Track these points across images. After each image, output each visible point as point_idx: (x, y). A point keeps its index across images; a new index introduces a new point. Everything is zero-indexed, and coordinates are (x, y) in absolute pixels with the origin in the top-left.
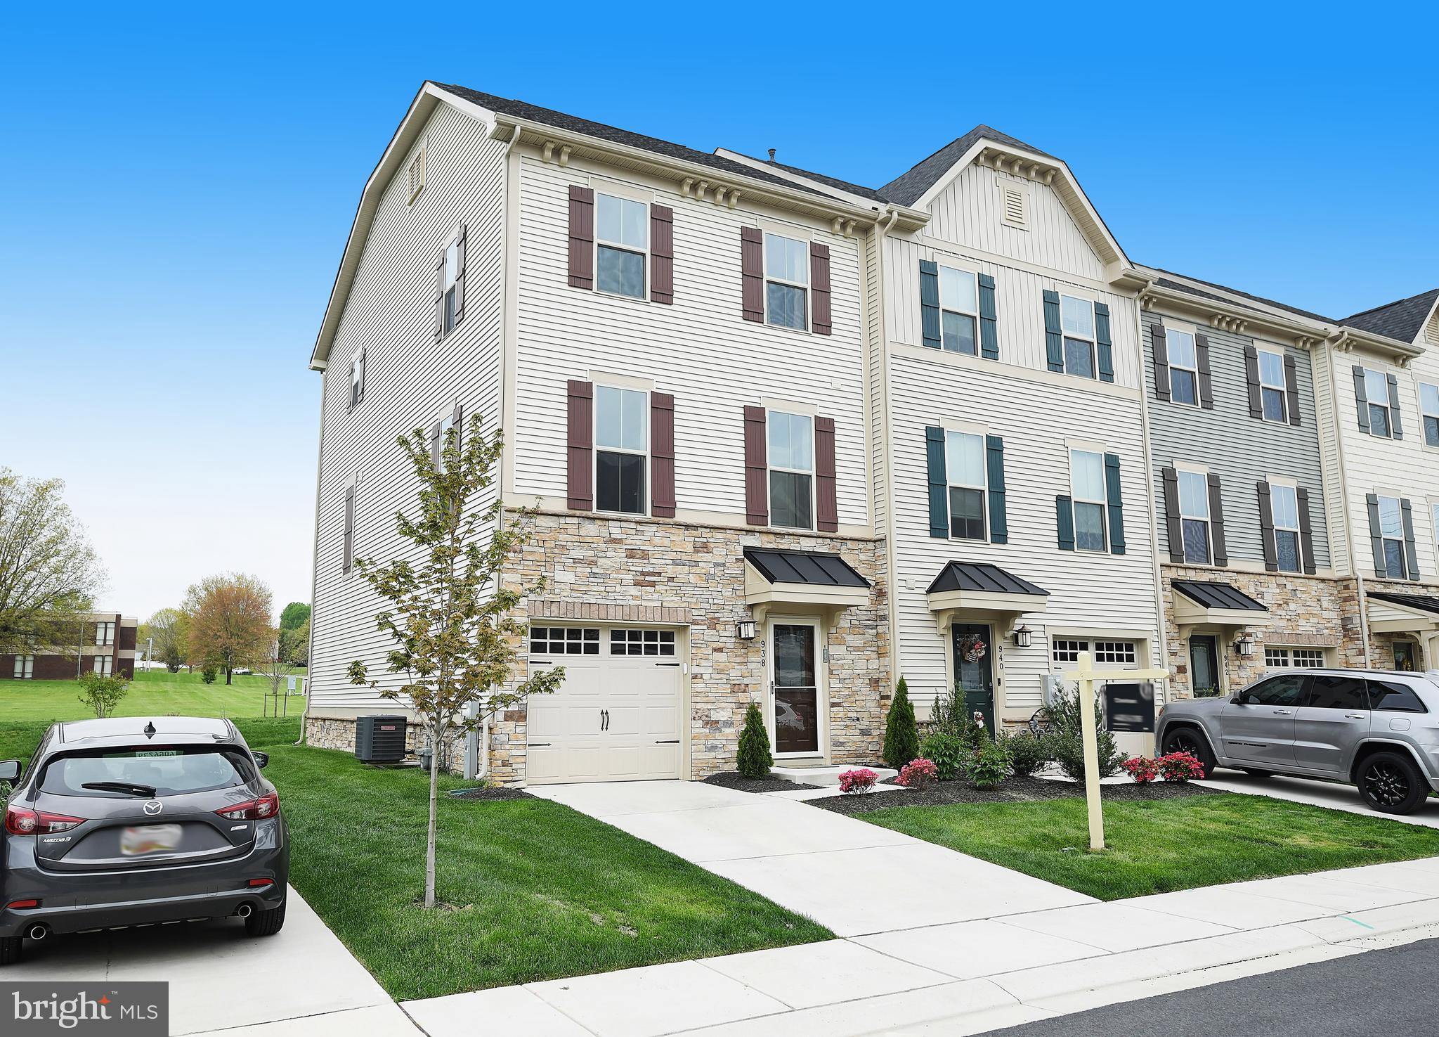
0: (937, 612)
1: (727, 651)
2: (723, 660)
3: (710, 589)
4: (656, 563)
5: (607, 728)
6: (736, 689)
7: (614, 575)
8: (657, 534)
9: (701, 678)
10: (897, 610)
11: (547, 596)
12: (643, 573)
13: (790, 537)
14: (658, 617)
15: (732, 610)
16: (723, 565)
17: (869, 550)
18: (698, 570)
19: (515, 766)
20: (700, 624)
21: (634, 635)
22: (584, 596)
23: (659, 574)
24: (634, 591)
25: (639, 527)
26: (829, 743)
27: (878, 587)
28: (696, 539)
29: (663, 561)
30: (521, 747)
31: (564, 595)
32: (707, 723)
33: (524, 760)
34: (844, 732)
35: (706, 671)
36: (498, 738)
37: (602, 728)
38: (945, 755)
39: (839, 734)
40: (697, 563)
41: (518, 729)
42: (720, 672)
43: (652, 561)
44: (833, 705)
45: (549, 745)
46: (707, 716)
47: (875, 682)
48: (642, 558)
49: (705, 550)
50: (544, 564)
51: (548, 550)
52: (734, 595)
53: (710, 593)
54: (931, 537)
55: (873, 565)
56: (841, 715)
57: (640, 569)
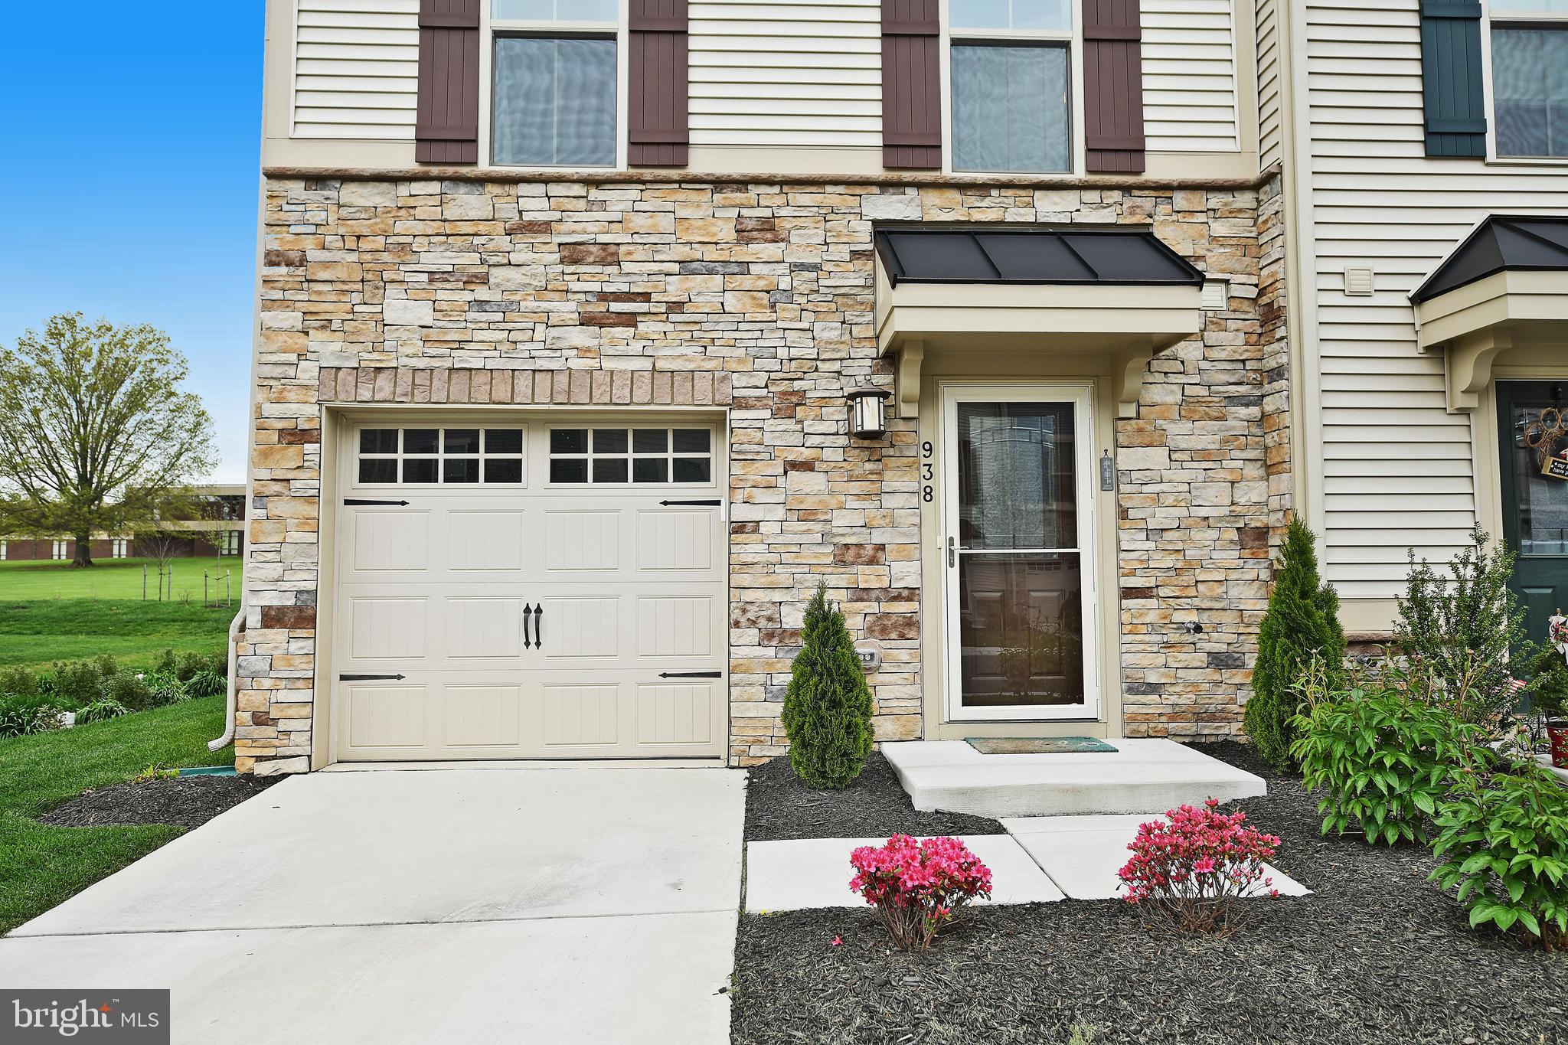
0: (1445, 352)
1: (824, 466)
2: (815, 489)
3: (780, 324)
4: (635, 272)
5: (538, 644)
6: (850, 555)
7: (530, 304)
8: (638, 206)
9: (756, 530)
10: (1311, 350)
11: (366, 356)
12: (603, 297)
13: (1004, 192)
14: (642, 394)
15: (839, 373)
16: (816, 267)
17: (1240, 210)
18: (746, 282)
19: (283, 725)
20: (753, 407)
21: (610, 440)
22: (455, 353)
23: (646, 297)
24: (582, 337)
25: (595, 194)
26: (1116, 686)
27: (1265, 300)
28: (745, 212)
29: (655, 267)
30: (300, 684)
31: (408, 353)
32: (770, 636)
33: (306, 711)
34: (1160, 660)
35: (768, 511)
36: (244, 664)
37: (527, 644)
38: (1380, 765)
39: (1145, 663)
40: (744, 267)
41: (294, 646)
42: (807, 516)
43: (627, 267)
44: (1128, 593)
45: (399, 677)
46: (770, 619)
47: (1254, 537)
48: (604, 262)
49: (769, 236)
50: (359, 286)
51: (368, 257)
52: (846, 337)
53: (780, 333)
54: (1429, 156)
55: (1251, 248)
56: (1152, 617)
57: (596, 287)
